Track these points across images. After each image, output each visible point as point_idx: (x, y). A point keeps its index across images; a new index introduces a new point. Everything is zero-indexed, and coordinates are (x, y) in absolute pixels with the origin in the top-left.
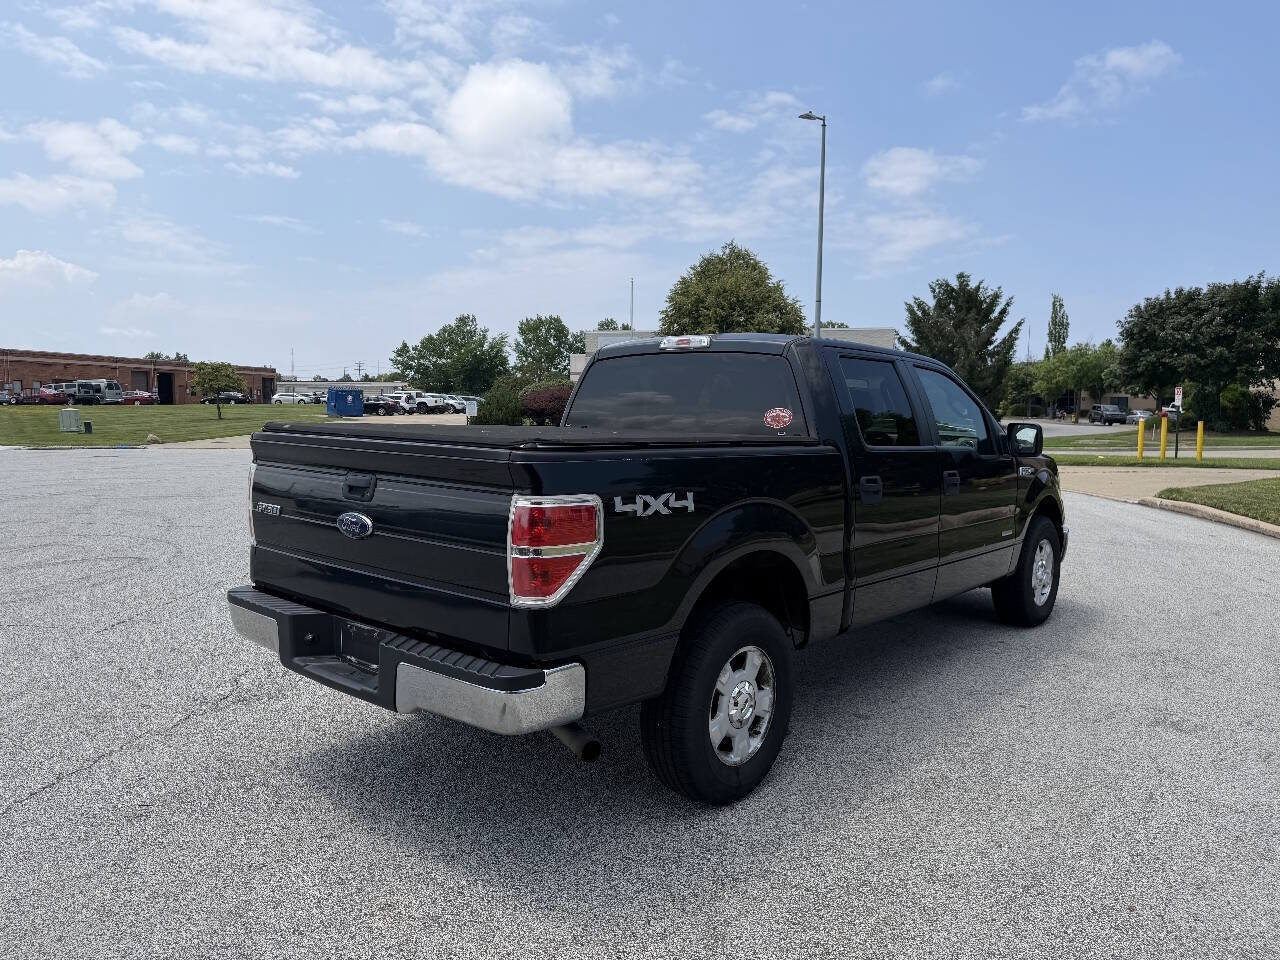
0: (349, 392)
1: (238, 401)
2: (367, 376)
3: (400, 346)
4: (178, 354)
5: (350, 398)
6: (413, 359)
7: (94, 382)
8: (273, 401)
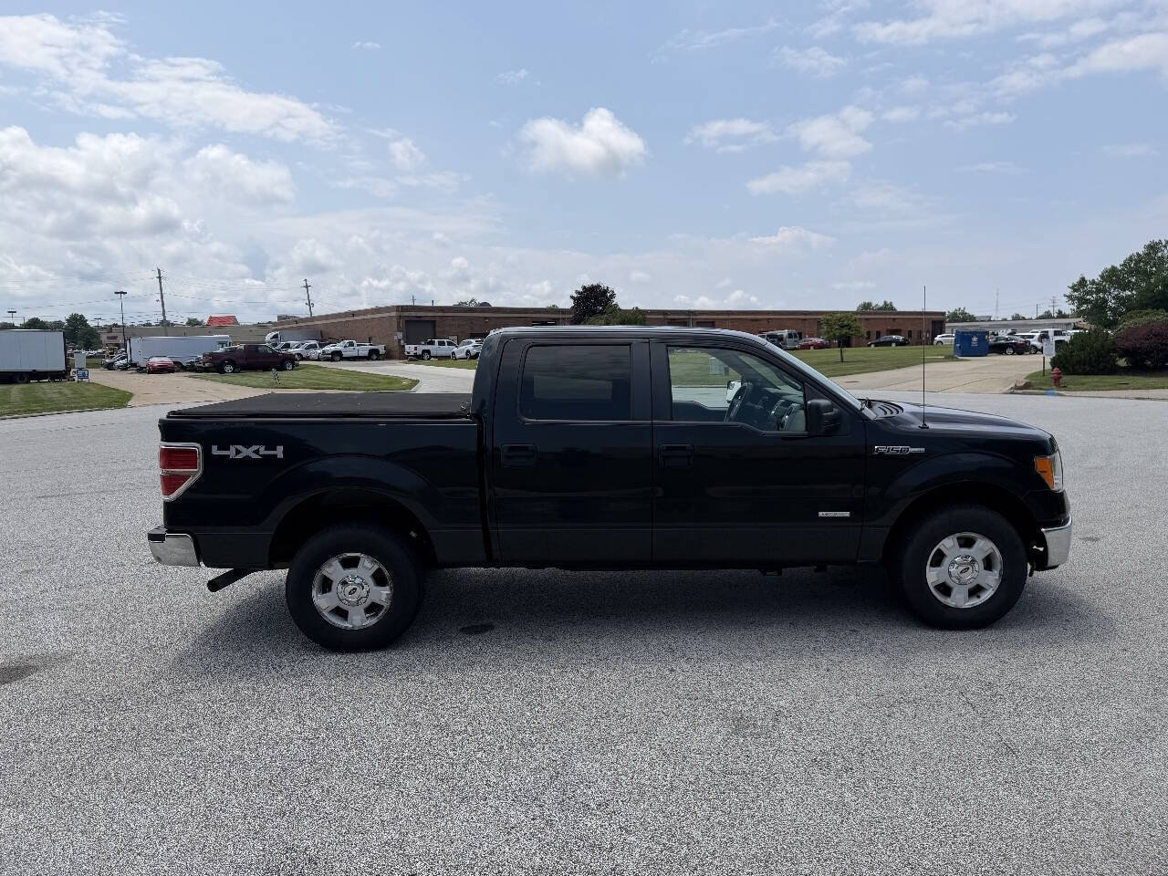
0: (974, 333)
1: (899, 344)
2: (1060, 312)
3: (1076, 280)
4: (885, 302)
5: (975, 339)
6: (1090, 293)
7: (778, 333)
8: (935, 342)
